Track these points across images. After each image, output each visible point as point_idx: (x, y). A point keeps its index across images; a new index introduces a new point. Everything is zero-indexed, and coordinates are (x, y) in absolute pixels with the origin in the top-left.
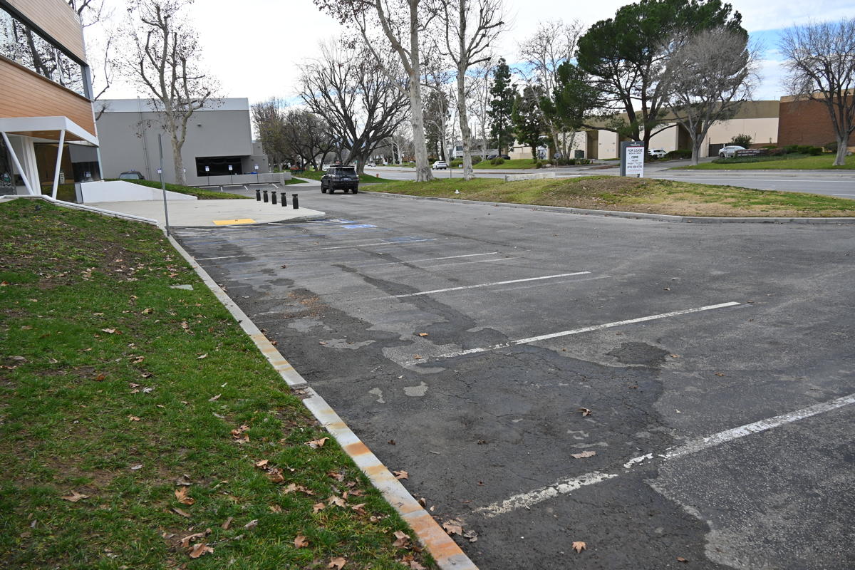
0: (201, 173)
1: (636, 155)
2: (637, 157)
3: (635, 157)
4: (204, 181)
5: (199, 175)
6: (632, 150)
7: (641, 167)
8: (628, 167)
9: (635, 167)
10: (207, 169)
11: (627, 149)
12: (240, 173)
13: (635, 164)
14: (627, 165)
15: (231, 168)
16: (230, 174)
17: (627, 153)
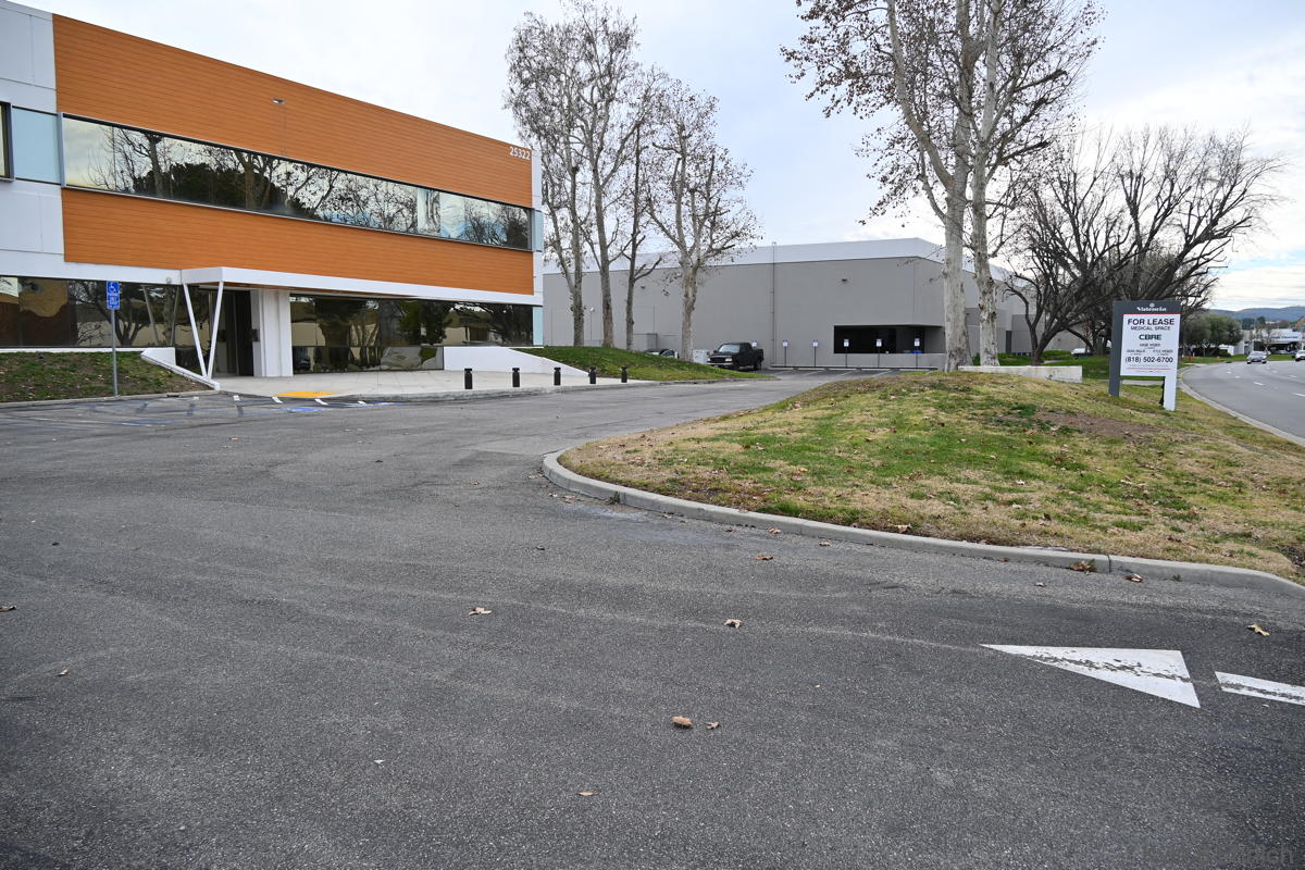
0: (839, 349)
1: (1156, 333)
2: (1157, 337)
3: (1150, 337)
4: (840, 360)
5: (835, 352)
6: (1142, 321)
7: (1170, 360)
8: (1129, 359)
9: (1146, 359)
10: (846, 344)
11: (1126, 317)
12: (893, 351)
13: (1149, 353)
14: (1124, 355)
15: (879, 344)
16: (876, 352)
17: (1126, 327)
